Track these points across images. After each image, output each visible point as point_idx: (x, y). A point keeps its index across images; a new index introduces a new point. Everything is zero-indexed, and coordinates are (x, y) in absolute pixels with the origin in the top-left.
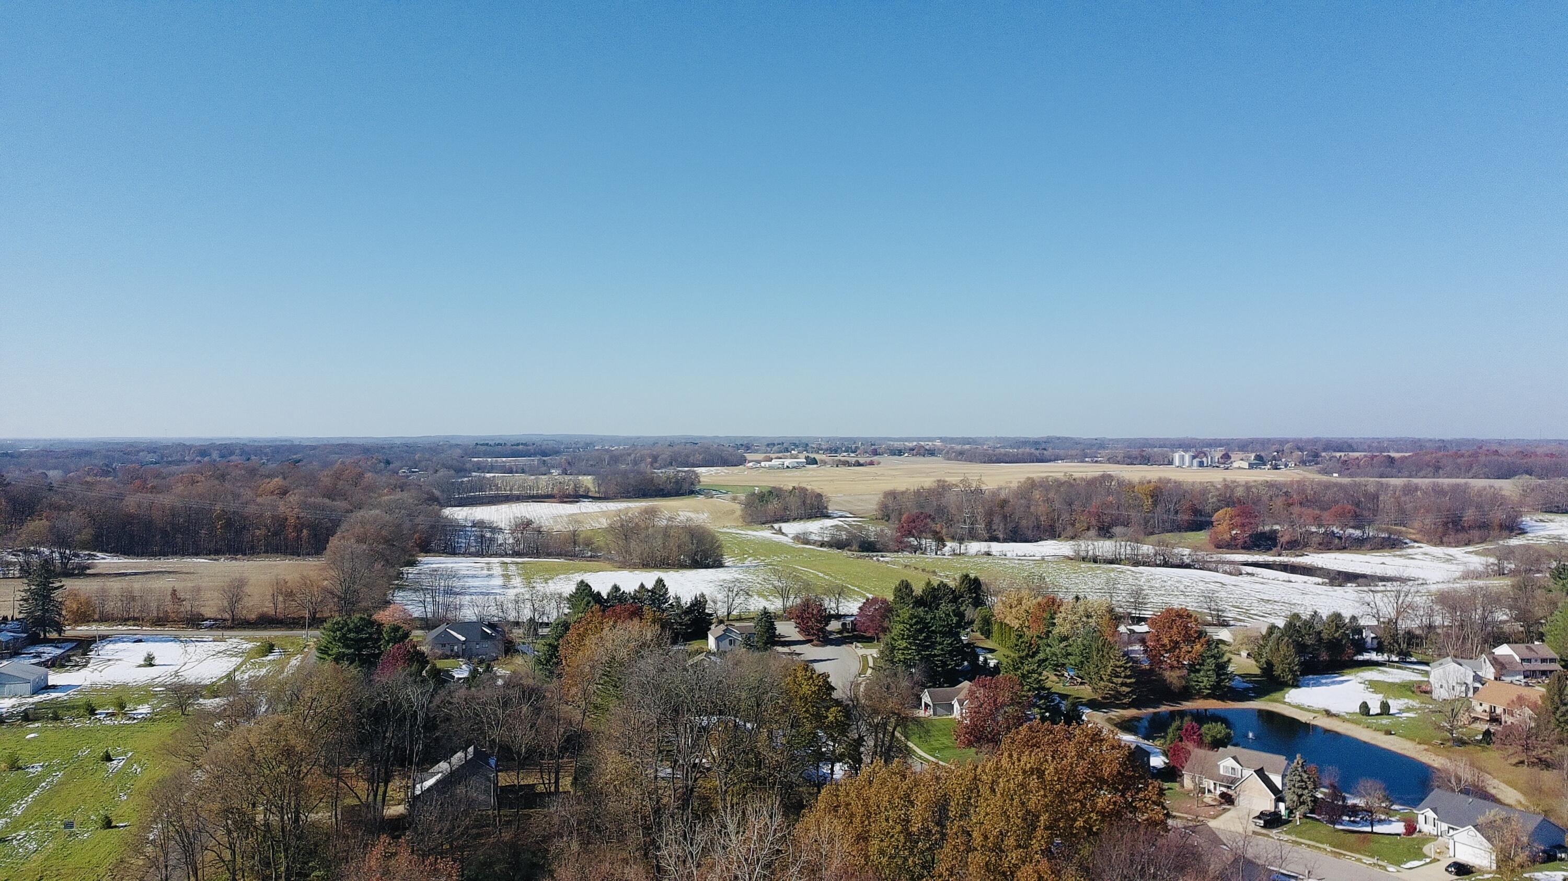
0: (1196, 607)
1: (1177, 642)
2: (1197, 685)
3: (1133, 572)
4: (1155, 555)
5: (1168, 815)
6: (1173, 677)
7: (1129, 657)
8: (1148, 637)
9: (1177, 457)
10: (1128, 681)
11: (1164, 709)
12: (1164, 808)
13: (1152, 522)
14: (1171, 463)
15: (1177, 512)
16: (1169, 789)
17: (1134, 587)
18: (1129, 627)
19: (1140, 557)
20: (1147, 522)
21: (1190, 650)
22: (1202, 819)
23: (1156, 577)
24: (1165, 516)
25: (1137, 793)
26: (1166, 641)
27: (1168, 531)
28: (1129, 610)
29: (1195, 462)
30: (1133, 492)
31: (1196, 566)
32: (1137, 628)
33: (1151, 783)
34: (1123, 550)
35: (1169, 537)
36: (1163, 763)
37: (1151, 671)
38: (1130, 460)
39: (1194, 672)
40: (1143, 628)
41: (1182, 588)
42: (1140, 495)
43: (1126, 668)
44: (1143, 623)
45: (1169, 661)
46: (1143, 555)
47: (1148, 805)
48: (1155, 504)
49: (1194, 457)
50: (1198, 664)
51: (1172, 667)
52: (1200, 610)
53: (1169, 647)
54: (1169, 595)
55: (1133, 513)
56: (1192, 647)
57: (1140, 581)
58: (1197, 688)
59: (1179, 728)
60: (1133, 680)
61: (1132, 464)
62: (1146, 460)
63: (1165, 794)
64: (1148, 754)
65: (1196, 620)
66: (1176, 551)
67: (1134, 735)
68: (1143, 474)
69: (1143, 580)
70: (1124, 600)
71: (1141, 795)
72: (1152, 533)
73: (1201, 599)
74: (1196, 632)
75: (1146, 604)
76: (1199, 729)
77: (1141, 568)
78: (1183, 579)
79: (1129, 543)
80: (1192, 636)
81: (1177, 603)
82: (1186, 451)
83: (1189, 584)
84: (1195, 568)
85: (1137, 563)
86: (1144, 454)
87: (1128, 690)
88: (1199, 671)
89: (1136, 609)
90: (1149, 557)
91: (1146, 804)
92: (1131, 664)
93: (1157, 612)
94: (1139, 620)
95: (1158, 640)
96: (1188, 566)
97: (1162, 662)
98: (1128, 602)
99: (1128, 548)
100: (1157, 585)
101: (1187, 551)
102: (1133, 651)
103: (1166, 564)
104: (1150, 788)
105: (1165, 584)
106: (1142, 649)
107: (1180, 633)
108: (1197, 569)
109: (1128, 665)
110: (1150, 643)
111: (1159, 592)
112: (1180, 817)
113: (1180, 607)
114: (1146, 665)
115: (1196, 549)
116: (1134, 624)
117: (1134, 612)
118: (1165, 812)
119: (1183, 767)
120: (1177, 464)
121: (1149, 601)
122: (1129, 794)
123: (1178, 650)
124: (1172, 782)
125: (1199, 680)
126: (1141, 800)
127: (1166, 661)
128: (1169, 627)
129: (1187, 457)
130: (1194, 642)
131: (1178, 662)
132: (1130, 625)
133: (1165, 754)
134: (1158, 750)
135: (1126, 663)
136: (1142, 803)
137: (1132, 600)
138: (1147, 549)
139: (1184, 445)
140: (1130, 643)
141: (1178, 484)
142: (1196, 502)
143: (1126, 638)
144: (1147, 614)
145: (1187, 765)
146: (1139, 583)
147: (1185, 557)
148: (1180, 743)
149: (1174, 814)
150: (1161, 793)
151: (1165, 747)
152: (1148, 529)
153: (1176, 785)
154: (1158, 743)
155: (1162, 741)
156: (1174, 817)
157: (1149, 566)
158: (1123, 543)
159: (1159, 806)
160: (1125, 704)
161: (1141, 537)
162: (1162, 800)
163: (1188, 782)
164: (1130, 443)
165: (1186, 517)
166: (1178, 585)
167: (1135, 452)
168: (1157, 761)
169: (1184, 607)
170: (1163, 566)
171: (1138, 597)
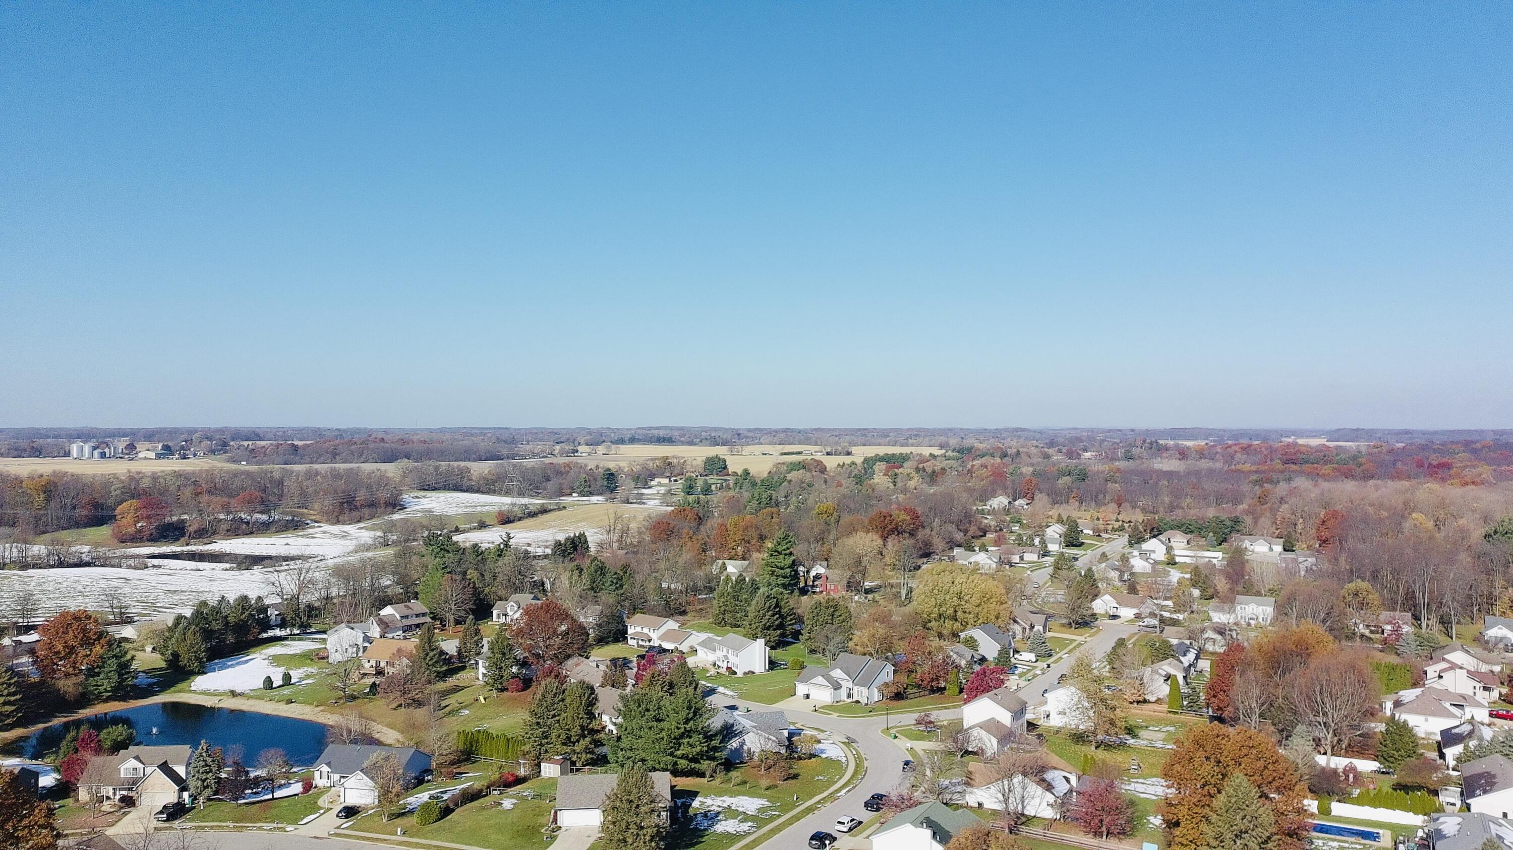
0: (96, 607)
1: (73, 647)
2: (96, 689)
3: (20, 576)
4: (48, 556)
5: (58, 836)
6: (67, 686)
7: (14, 671)
8: (38, 647)
9: (74, 449)
10: (13, 698)
11: (57, 722)
12: (53, 829)
13: (44, 519)
14: (67, 454)
15: (74, 508)
16: (60, 807)
17: (21, 594)
18: (14, 639)
19: (29, 560)
20: (37, 519)
21: (88, 653)
22: (99, 829)
23: (49, 579)
24: (60, 513)
25: (21, 821)
26: (60, 647)
27: (64, 529)
28: (15, 620)
29: (96, 453)
30: (21, 487)
31: (96, 564)
32: (25, 639)
33: (37, 806)
34: (7, 554)
35: (64, 535)
36: (53, 781)
37: (42, 683)
38: (18, 452)
39: (93, 676)
40: (33, 637)
41: (80, 588)
42: (29, 491)
43: (9, 685)
44: (32, 632)
45: (63, 669)
46: (33, 557)
47: (33, 831)
48: (48, 499)
49: (95, 448)
50: (98, 666)
51: (67, 675)
52: (100, 610)
53: (63, 654)
54: (65, 597)
55: (20, 511)
56: (91, 650)
57: (29, 585)
58: (96, 692)
59: (75, 739)
60: (18, 697)
61: (19, 457)
62: (37, 452)
63: (54, 814)
64: (36, 775)
65: (96, 621)
66: (73, 549)
67: (20, 757)
68: (34, 467)
69: (33, 584)
70: (8, 609)
71: (25, 822)
72: (44, 532)
73: (103, 597)
74: (95, 633)
75: (36, 610)
76: (97, 736)
77: (31, 572)
78: (81, 579)
79: (15, 545)
80: (91, 639)
81: (73, 605)
82: (85, 442)
83: (87, 584)
84: (95, 566)
85: (24, 566)
86: (35, 445)
87: (13, 708)
88: (98, 674)
89: (23, 618)
90: (41, 558)
91: (31, 830)
92: (16, 679)
93: (51, 617)
94: (28, 629)
95: (50, 649)
96: (88, 564)
97: (54, 671)
98: (14, 610)
99: (15, 550)
100: (49, 589)
101: (86, 549)
102: (18, 665)
103: (61, 564)
104: (37, 811)
105: (60, 586)
106: (30, 660)
107: (76, 637)
108: (98, 566)
109: (13, 681)
110: (42, 653)
111: (52, 596)
112: (72, 834)
113: (77, 609)
114: (35, 678)
115: (96, 545)
116: (22, 634)
117: (21, 620)
118: (55, 833)
119: (78, 780)
120: (75, 456)
121: (40, 606)
122: (11, 824)
123: (74, 656)
124: (63, 799)
125: (99, 683)
126: (25, 828)
127: (60, 670)
128: (63, 633)
129: (87, 448)
130: (93, 644)
131: (74, 668)
132: (18, 635)
133: (57, 770)
134: (48, 768)
135: (9, 679)
136: (27, 830)
137: (19, 608)
138: (38, 549)
139: (83, 435)
140: (16, 656)
141: (76, 478)
142: (97, 496)
143: (11, 650)
144: (38, 621)
145: (83, 778)
146: (28, 588)
147: (84, 555)
148: (74, 756)
149: (66, 832)
150: (50, 812)
151: (57, 763)
152: (40, 528)
153: (69, 801)
154: (49, 760)
155: (53, 757)
156: (66, 835)
157: (40, 568)
158: (7, 545)
159: (46, 828)
160: (8, 725)
161: (30, 538)
162: (51, 821)
163: (83, 795)
164: (18, 433)
165: (85, 513)
166: (75, 586)
167: (24, 444)
168: (47, 780)
169: (82, 608)
170: (58, 567)
171: (27, 604)
